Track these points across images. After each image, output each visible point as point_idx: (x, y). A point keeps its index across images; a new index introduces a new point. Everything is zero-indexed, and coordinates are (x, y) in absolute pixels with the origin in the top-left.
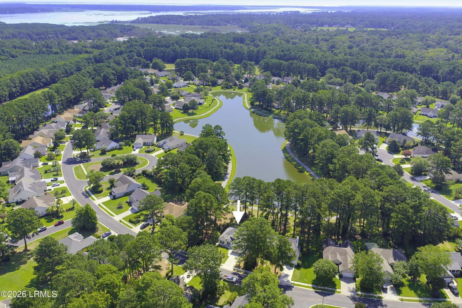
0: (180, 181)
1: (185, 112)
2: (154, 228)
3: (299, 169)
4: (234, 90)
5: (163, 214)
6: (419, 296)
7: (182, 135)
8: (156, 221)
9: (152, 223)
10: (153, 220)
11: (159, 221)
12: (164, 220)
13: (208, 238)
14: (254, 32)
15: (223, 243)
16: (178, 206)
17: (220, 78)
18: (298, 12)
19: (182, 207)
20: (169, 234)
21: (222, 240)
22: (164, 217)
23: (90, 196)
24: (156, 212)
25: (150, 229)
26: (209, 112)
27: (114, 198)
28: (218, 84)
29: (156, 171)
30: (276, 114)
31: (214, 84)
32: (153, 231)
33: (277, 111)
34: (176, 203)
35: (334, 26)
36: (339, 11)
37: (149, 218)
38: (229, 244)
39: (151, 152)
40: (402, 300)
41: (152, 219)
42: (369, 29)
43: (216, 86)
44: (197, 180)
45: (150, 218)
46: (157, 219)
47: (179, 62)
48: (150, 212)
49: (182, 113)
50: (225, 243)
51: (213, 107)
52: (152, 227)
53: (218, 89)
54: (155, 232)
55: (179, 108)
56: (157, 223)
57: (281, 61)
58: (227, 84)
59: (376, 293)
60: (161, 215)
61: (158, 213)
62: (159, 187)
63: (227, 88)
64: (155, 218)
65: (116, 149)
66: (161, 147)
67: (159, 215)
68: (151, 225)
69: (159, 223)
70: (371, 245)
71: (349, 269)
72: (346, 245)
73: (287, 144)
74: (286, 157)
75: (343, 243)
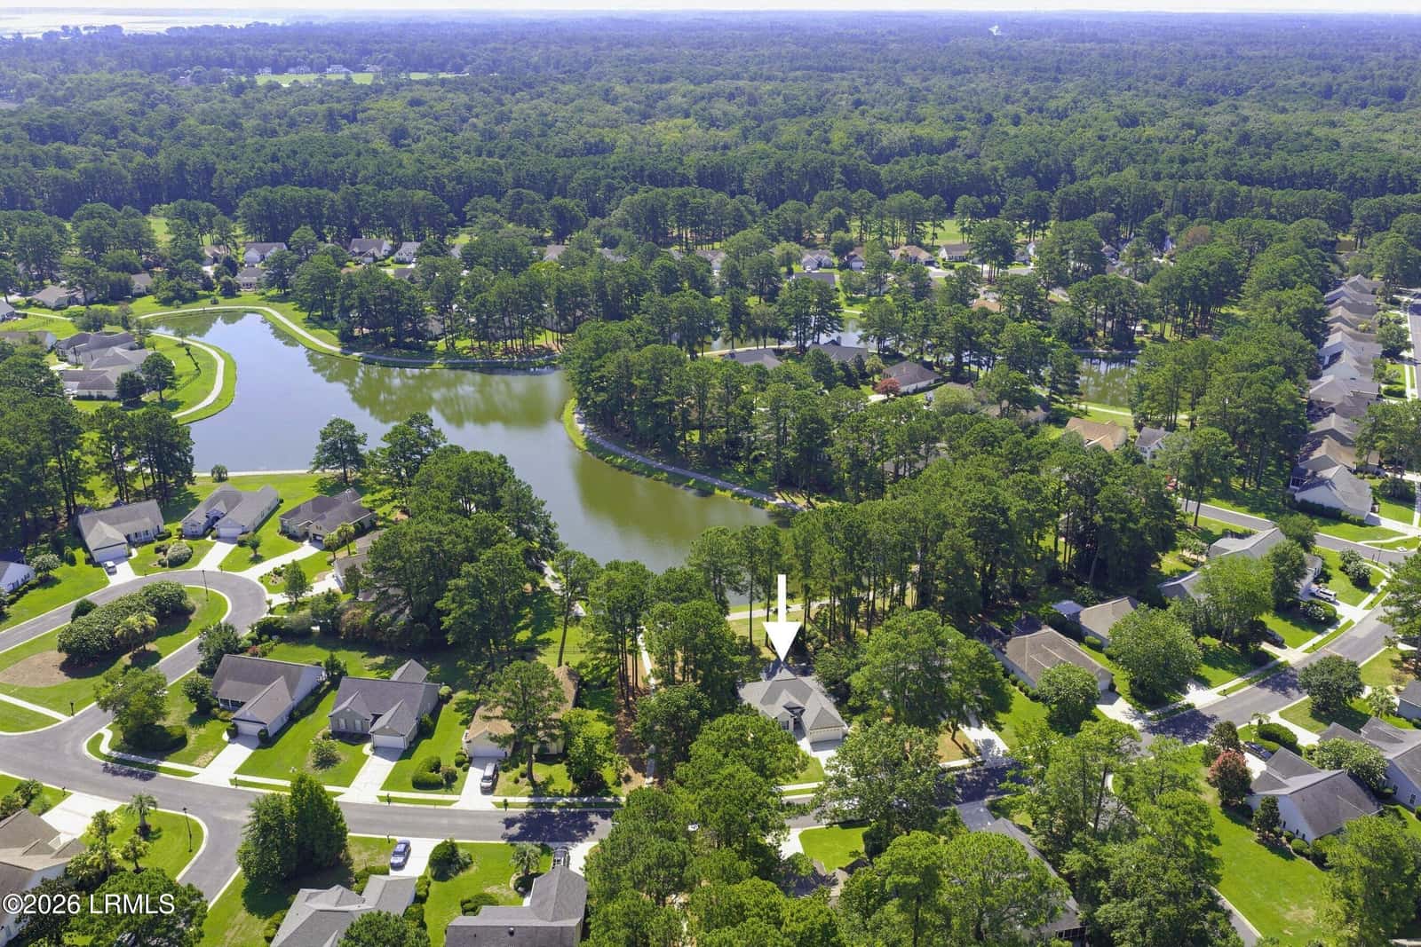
4: (213, 303)
6: (1241, 675)
7: (221, 479)
14: (56, 101)
17: (129, 268)
18: (117, 28)
23: (157, 769)
26: (216, 390)
27: (266, 740)
35: (292, 70)
36: (257, 24)
39: (186, 561)
40: (1224, 693)
42: (415, 76)
43: (135, 300)
53: (150, 307)
57: (315, 191)
59: (1175, 702)
63: (184, 299)
65: (32, 587)
66: (205, 536)
70: (1066, 607)
71: (1102, 670)
72: (1031, 626)
73: (584, 431)
74: (621, 468)
75: (1019, 622)
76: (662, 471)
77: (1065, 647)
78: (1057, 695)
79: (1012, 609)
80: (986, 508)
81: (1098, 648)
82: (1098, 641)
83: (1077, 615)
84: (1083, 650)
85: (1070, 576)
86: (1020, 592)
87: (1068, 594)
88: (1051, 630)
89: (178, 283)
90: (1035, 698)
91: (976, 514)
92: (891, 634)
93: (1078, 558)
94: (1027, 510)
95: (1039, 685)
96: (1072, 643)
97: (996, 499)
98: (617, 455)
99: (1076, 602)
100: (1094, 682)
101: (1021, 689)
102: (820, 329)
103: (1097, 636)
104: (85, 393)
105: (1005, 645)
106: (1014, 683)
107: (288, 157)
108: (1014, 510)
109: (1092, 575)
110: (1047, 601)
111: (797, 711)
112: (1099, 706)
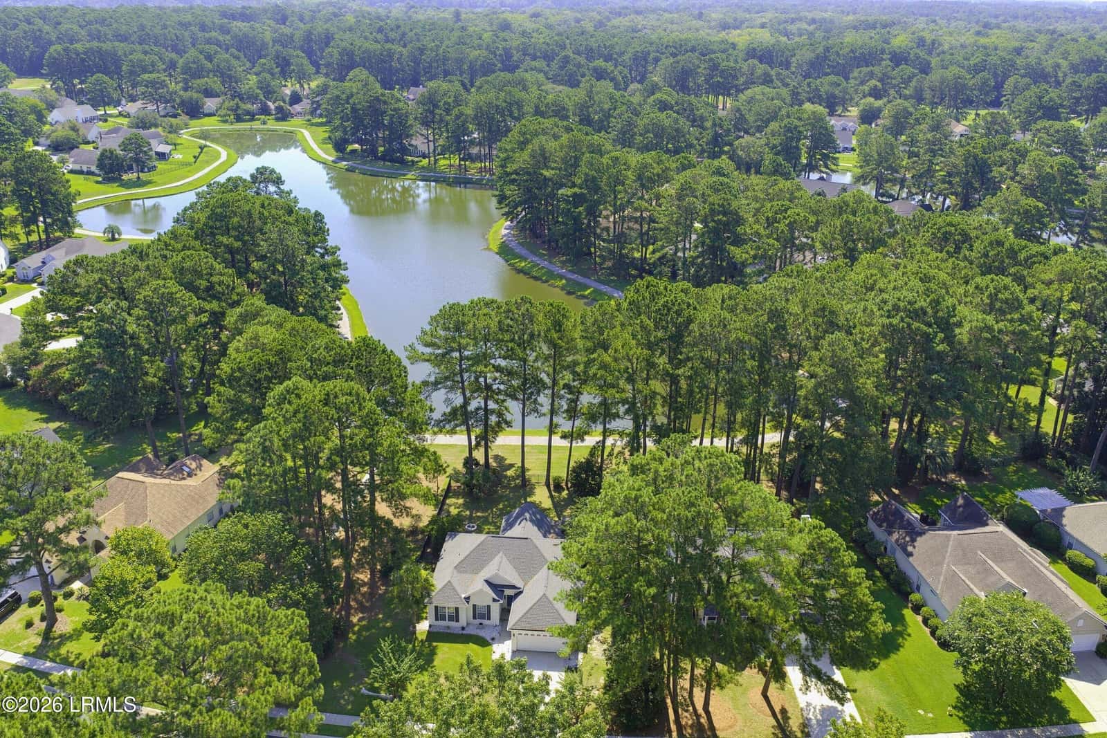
0: (154, 371)
1: (107, 180)
2: (50, 618)
3: (584, 297)
4: (264, 123)
5: (92, 535)
7: (113, 239)
8: (59, 575)
9: (37, 592)
10: (42, 573)
11: (80, 571)
12: (104, 563)
13: (362, 608)
15: (455, 617)
16: (167, 481)
17: (209, 93)
19: (189, 482)
20: (180, 649)
21: (449, 604)
22: (99, 547)
24: (50, 526)
25: (29, 625)
26: (196, 176)
28: (206, 111)
29: (20, 353)
30: (423, 167)
31: (194, 111)
32: (47, 635)
33: (425, 162)
34: (151, 470)
37: (13, 569)
38: (482, 616)
41: (33, 571)
43: (201, 118)
44: (256, 338)
45: (21, 568)
46: (63, 564)
47: (59, 53)
48: (15, 531)
49: (97, 182)
50: (465, 615)
51: (208, 163)
52: (40, 609)
53: (210, 123)
54: (64, 638)
55: (85, 168)
56: (68, 582)
58: (238, 107)
60: (81, 539)
61: (66, 530)
62: (47, 421)
63: (239, 119)
64: (51, 559)
66: (33, 281)
67: (72, 539)
68: (33, 602)
69: (77, 585)
70: (1041, 499)
71: (1086, 616)
72: (972, 518)
73: (505, 236)
74: (520, 271)
75: (952, 509)
76: (561, 277)
77: (1023, 563)
78: (982, 650)
79: (952, 489)
80: (918, 314)
81: (1088, 573)
82: (1089, 562)
83: (1059, 512)
84: (1056, 575)
85: (1059, 454)
86: (968, 465)
87: (1053, 478)
88: (1002, 528)
89: (237, 104)
90: (944, 645)
91: (895, 321)
92: (638, 481)
93: (1077, 430)
94: (989, 329)
95: (952, 625)
96: (1038, 558)
97: (936, 303)
98: (523, 258)
99: (1061, 492)
100: (1064, 639)
101: (925, 622)
102: (811, 167)
103: (1089, 552)
104: (77, 167)
105: (913, 540)
106: (917, 609)
107: (392, 30)
108: (967, 327)
109: (1095, 456)
110: (1012, 486)
111: (506, 594)
112: (1070, 683)
